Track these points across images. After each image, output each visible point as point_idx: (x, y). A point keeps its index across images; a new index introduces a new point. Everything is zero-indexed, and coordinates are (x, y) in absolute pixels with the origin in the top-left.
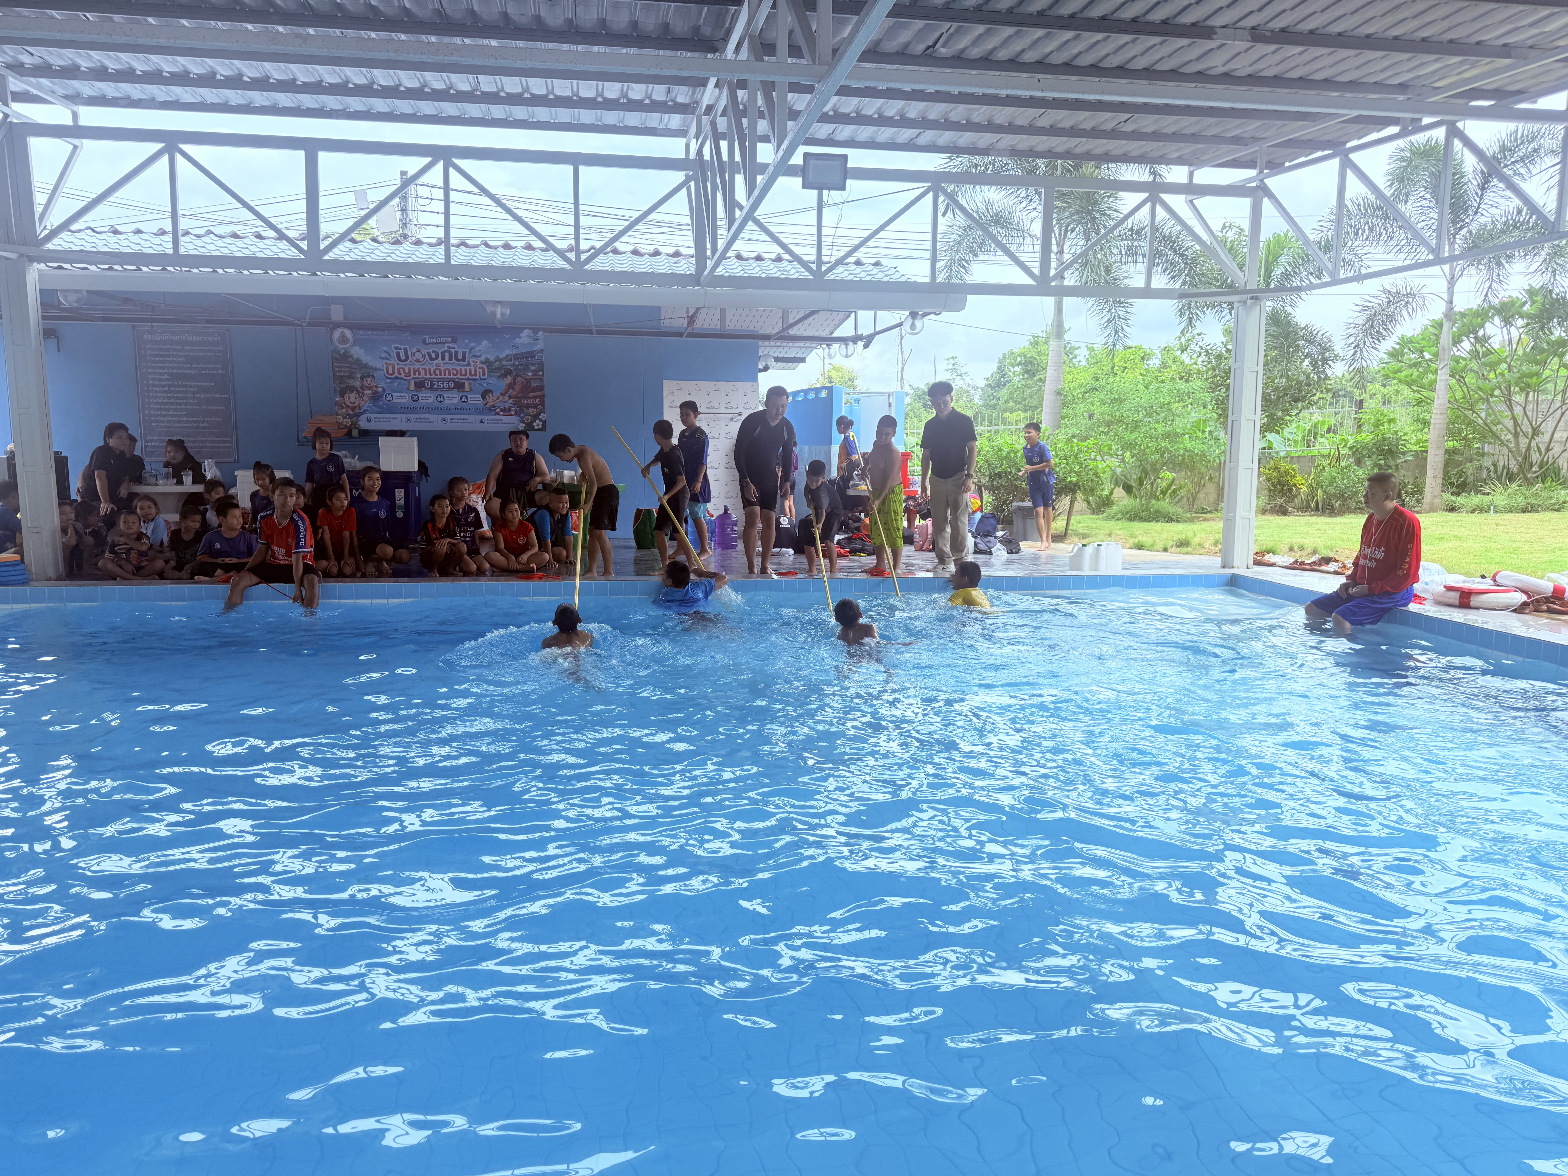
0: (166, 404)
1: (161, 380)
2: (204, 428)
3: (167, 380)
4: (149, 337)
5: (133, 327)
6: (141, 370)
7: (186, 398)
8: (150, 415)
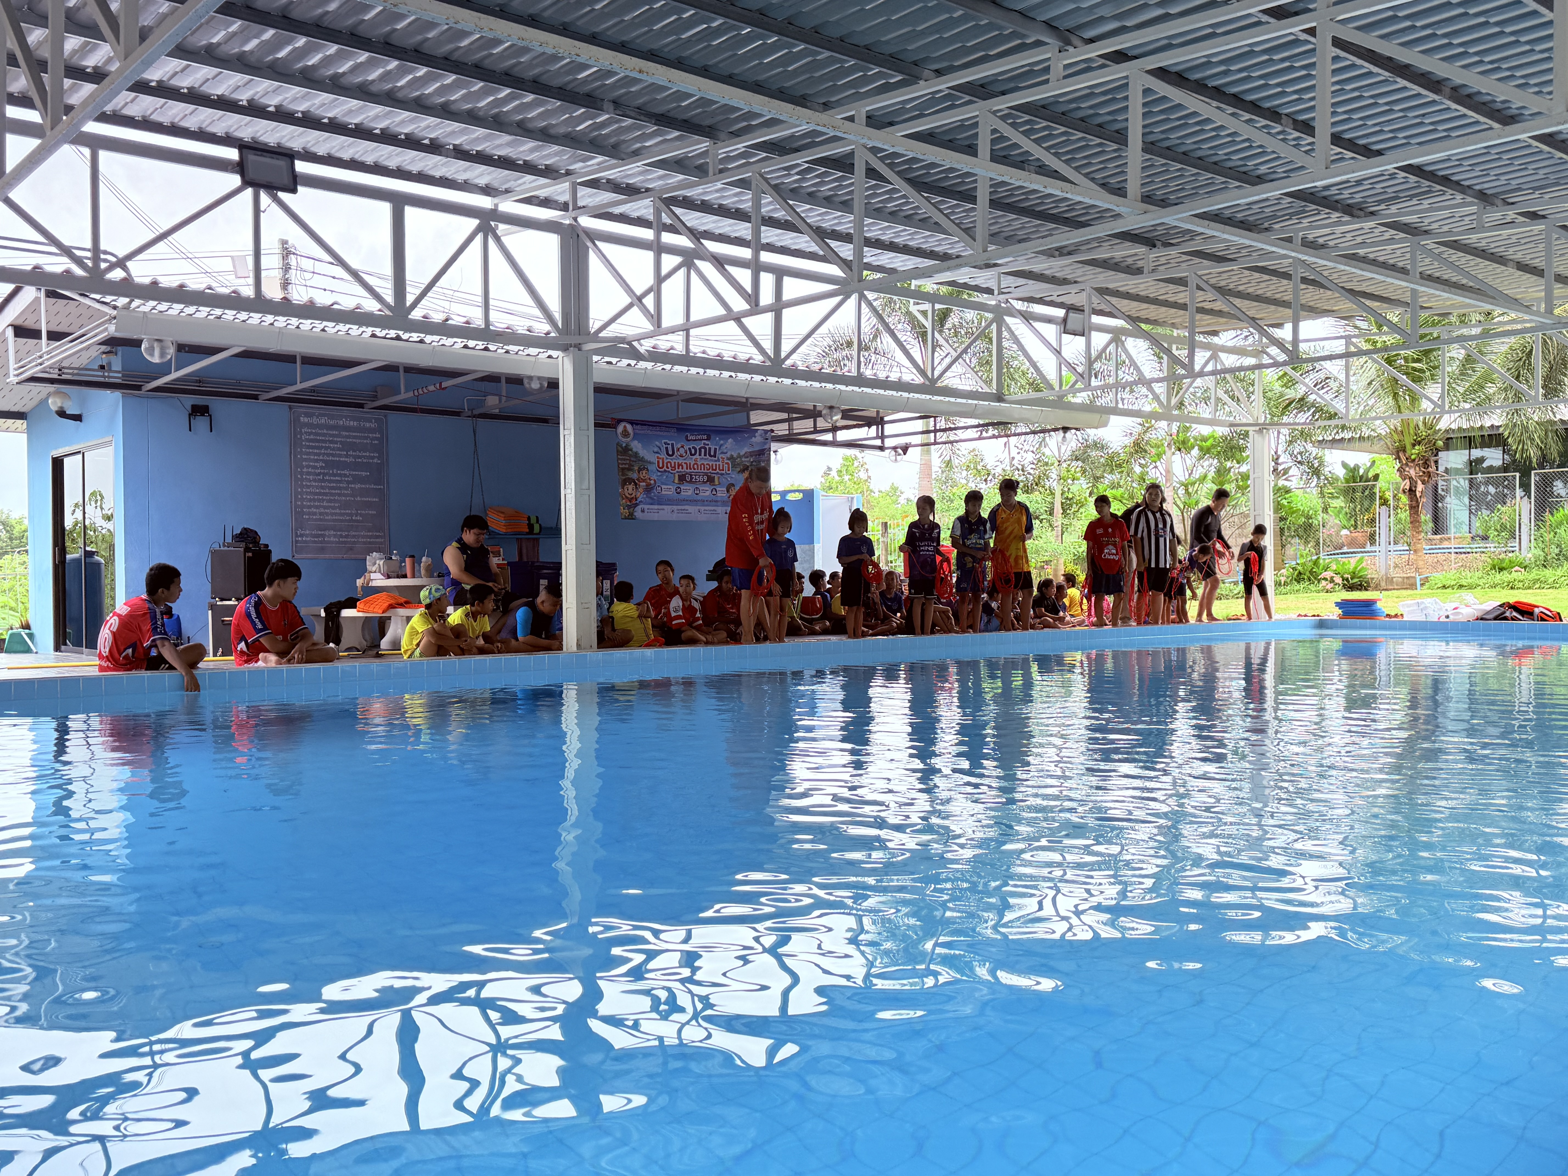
0: (320, 494)
1: (315, 467)
2: (357, 521)
3: (322, 468)
4: (306, 420)
5: (290, 408)
6: (295, 456)
7: (340, 488)
8: (303, 506)
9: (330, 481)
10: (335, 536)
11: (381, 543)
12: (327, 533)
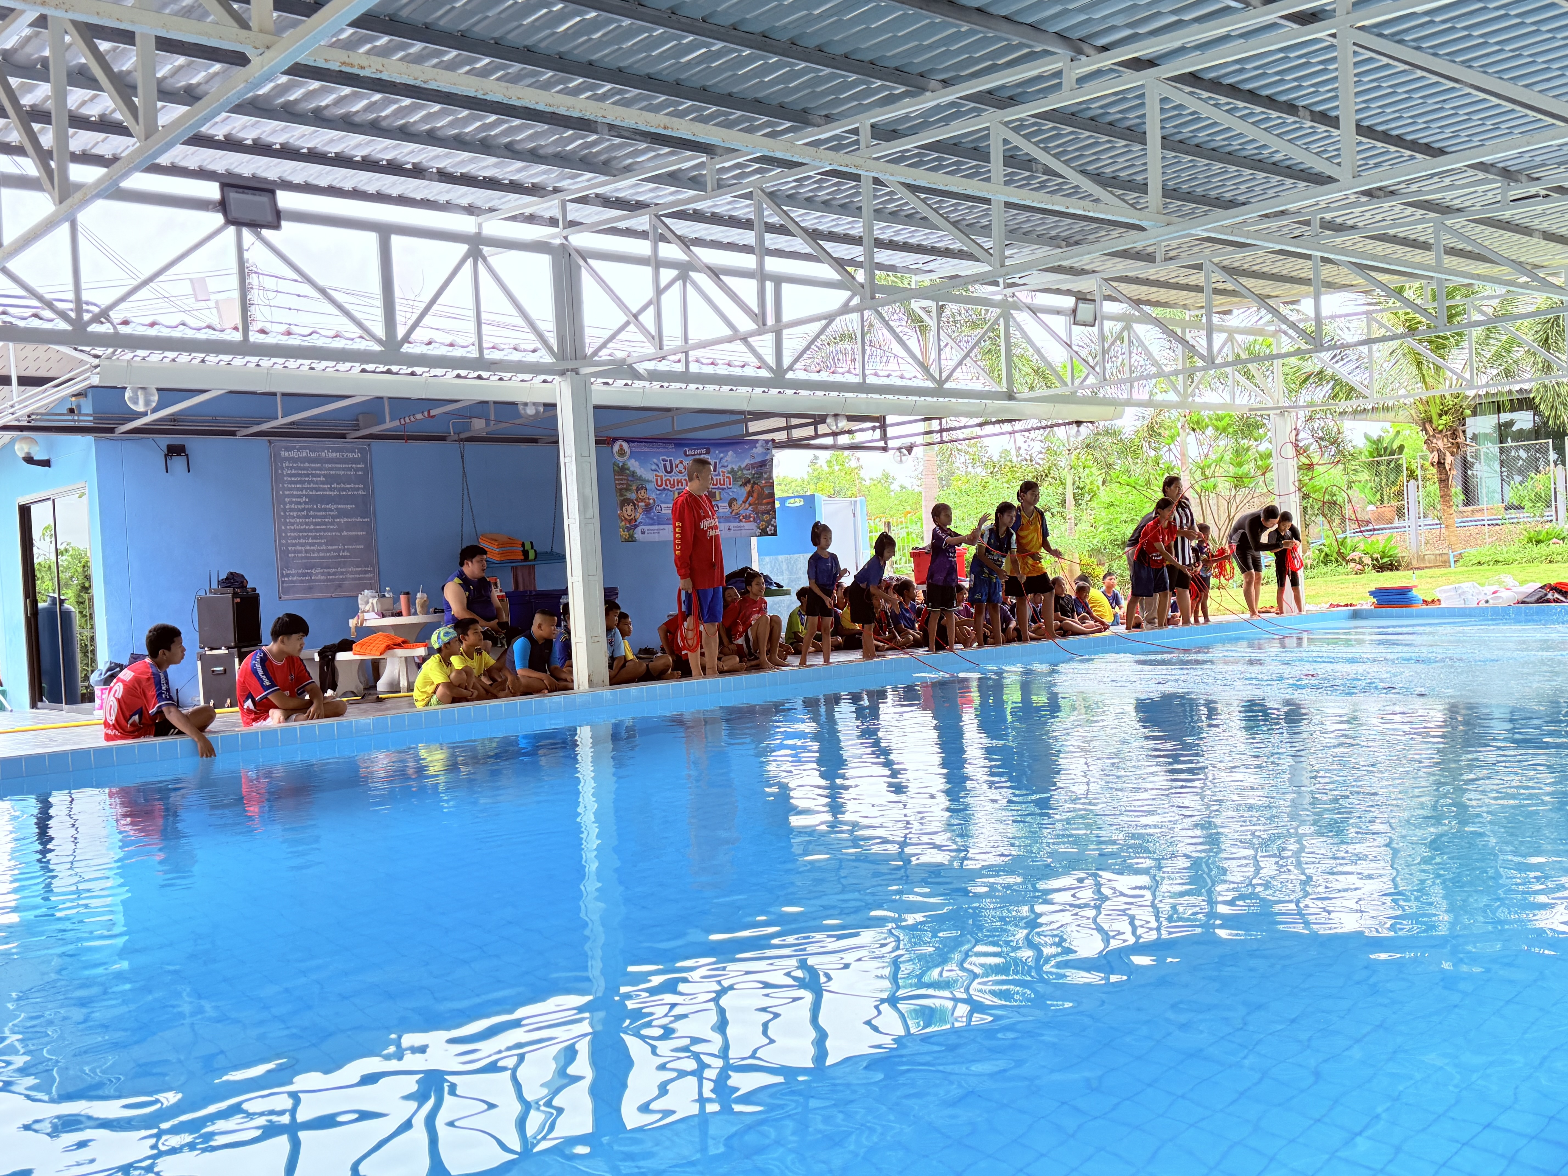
0: (305, 531)
1: (299, 503)
2: (345, 557)
3: (305, 503)
4: (287, 454)
5: (270, 442)
6: (277, 492)
7: (325, 524)
8: (288, 545)
9: (314, 517)
10: (322, 574)
11: (370, 579)
12: (313, 571)
